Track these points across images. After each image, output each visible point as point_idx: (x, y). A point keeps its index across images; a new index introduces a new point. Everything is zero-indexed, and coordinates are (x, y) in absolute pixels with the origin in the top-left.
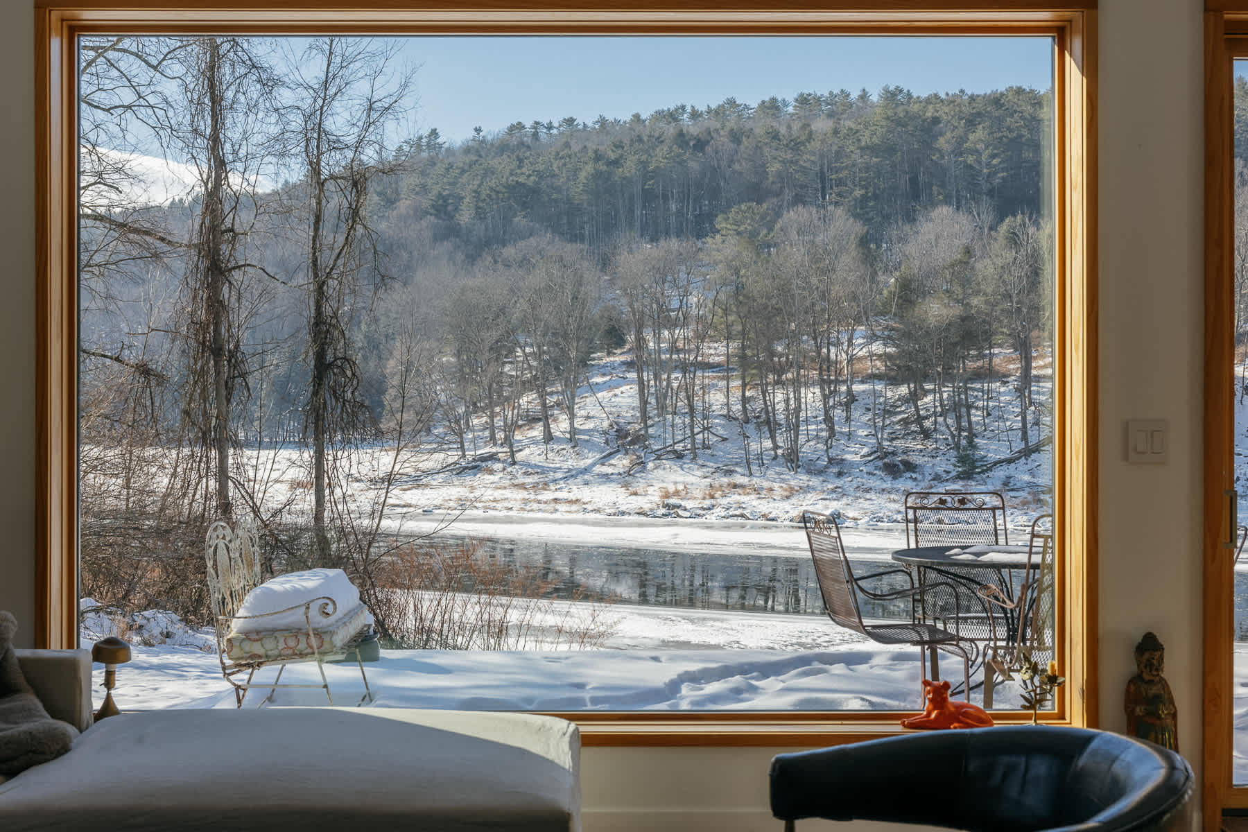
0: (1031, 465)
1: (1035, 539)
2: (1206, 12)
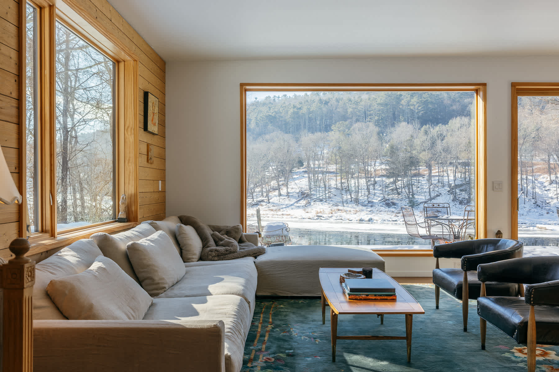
1: (466, 212)
2: (512, 86)
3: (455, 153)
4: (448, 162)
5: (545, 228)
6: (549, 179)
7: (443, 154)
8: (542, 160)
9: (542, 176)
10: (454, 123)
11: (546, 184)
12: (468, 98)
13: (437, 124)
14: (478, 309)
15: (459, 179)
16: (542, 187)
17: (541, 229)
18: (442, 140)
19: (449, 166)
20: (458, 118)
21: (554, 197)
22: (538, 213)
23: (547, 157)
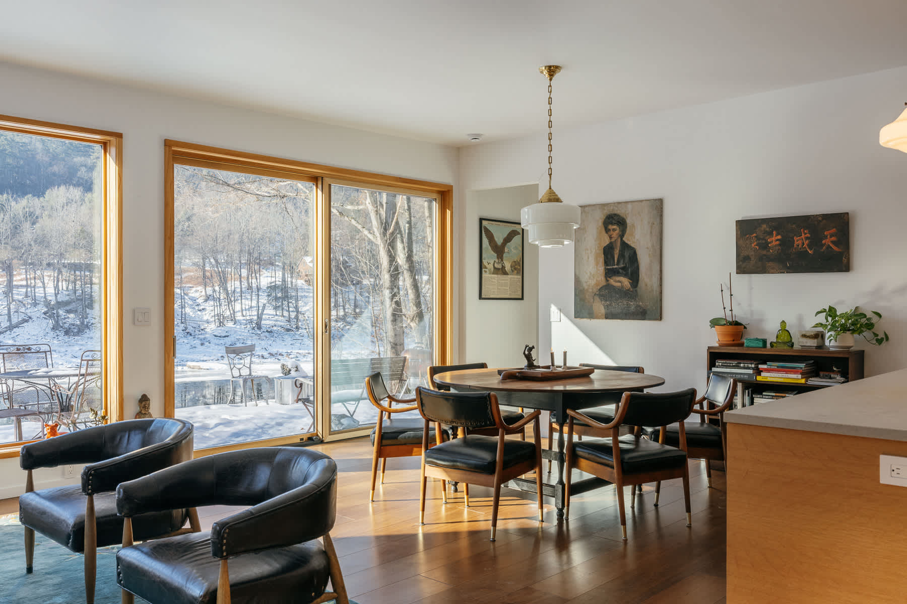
0: (13, 335)
1: (83, 362)
2: (165, 145)
3: (56, 248)
4: (45, 263)
5: (199, 366)
6: (203, 293)
7: (35, 248)
8: (194, 264)
9: (194, 289)
10: (54, 195)
11: (200, 301)
12: (81, 156)
13: (24, 194)
14: (119, 574)
15: (64, 292)
16: (195, 305)
17: (193, 368)
18: (34, 223)
19: (45, 269)
20: (63, 188)
21: (211, 319)
22: (189, 345)
23: (202, 261)
